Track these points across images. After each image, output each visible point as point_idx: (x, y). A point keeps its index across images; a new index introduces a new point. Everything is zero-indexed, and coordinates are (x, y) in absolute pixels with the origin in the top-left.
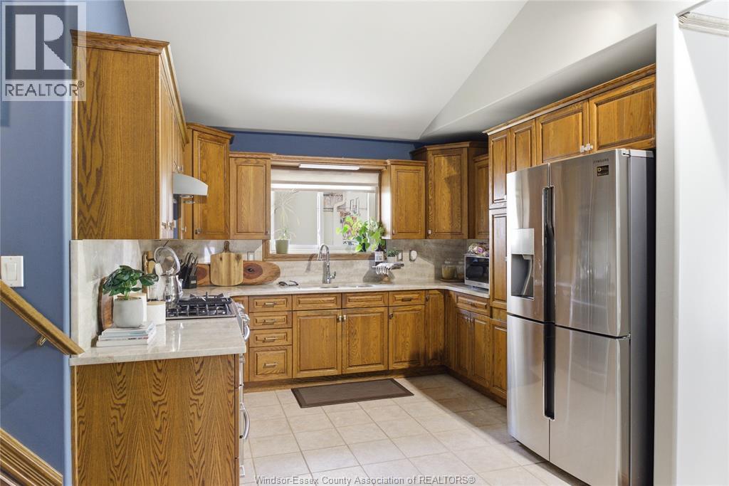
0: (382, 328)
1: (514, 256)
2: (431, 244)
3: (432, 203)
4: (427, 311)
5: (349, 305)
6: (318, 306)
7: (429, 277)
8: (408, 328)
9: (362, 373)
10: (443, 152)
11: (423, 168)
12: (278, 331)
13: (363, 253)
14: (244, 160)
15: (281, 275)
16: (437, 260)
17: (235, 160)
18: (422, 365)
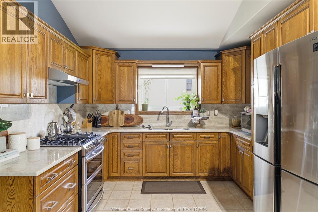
0: (192, 153)
1: (257, 115)
2: (226, 106)
3: (225, 83)
4: (219, 144)
5: (173, 139)
6: (157, 139)
7: (226, 124)
8: (208, 154)
9: (182, 176)
10: (231, 54)
11: (220, 64)
12: (135, 151)
13: (188, 111)
14: (122, 64)
15: (144, 122)
16: (231, 115)
17: (118, 64)
18: (216, 174)
